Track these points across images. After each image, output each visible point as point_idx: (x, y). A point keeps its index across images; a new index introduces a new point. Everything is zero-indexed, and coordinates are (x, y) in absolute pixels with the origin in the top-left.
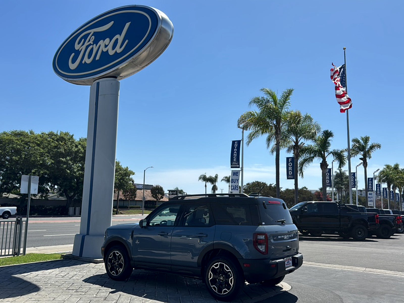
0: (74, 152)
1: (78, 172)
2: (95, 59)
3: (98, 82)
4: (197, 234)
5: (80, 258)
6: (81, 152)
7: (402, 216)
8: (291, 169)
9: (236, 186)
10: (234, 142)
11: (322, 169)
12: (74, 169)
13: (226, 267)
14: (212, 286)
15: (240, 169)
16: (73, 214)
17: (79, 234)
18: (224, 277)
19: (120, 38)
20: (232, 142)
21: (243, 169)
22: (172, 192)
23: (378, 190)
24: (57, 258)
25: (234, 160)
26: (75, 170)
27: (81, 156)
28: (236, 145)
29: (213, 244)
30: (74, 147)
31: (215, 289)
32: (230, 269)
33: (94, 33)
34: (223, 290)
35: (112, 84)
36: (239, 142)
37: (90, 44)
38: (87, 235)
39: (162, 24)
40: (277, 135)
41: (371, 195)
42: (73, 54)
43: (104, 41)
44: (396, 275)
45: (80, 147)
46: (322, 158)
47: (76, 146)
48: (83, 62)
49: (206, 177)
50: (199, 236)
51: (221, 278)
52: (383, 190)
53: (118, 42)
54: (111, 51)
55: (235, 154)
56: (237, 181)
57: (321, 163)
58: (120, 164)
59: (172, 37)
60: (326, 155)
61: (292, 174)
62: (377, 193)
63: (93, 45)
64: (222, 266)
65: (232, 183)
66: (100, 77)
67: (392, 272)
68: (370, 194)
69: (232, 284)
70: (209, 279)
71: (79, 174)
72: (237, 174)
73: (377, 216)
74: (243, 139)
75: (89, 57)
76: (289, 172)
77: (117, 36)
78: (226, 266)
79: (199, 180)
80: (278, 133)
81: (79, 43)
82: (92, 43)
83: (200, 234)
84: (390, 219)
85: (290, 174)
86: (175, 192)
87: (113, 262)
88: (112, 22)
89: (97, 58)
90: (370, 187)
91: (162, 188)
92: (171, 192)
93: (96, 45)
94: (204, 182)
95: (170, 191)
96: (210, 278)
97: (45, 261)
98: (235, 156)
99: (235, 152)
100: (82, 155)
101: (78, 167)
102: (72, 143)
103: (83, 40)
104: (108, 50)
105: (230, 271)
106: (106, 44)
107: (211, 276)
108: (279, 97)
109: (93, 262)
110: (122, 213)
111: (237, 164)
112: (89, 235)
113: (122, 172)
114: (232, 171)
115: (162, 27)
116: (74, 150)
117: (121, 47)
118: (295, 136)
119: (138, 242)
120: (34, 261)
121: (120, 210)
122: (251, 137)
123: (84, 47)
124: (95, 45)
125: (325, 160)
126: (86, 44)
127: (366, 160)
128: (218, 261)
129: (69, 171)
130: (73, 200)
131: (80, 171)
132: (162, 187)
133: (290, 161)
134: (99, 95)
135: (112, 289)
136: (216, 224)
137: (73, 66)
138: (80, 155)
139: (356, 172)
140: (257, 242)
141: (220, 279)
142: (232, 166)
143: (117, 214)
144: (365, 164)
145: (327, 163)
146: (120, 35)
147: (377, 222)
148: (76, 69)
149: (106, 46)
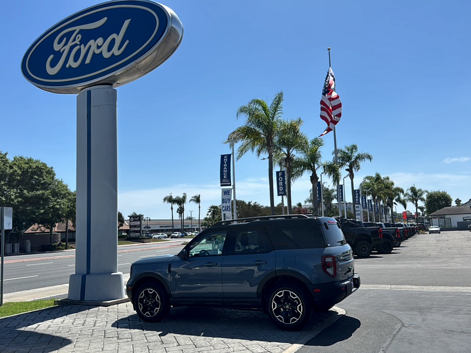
0: (8, 174)
1: (16, 199)
2: (85, 63)
3: (89, 90)
4: (254, 262)
5: (82, 301)
6: (18, 174)
7: (399, 229)
8: (281, 184)
9: (227, 206)
10: (223, 157)
11: (312, 183)
12: (11, 195)
13: (292, 295)
14: (277, 317)
15: (231, 187)
16: (11, 252)
17: (75, 273)
18: (290, 305)
19: (118, 38)
20: (220, 156)
21: (235, 187)
22: (134, 217)
23: (364, 202)
24: (49, 305)
25: (224, 177)
26: (13, 197)
27: (18, 180)
28: (226, 160)
29: (275, 271)
30: (8, 168)
31: (281, 319)
32: (298, 296)
33: (81, 30)
34: (291, 319)
35: (108, 92)
36: (229, 156)
37: (76, 45)
38: (87, 274)
39: (172, 22)
40: (269, 147)
41: (359, 208)
42: (52, 56)
43: (95, 41)
44: (423, 289)
45: (16, 169)
46: (312, 171)
47: (11, 167)
48: (67, 66)
49: (172, 198)
50: (257, 264)
51: (287, 307)
52: (368, 202)
53: (115, 43)
54: (106, 52)
55: (225, 170)
56: (229, 200)
57: (311, 177)
58: (68, 188)
59: (182, 38)
60: (316, 168)
61: (283, 189)
62: (363, 206)
63: (80, 45)
64: (287, 294)
65: (223, 204)
66: (91, 84)
67: (418, 287)
68: (357, 207)
69: (302, 311)
70: (272, 309)
71: (18, 201)
72: (228, 193)
73: (380, 230)
74: (233, 152)
75: (76, 60)
76: (280, 187)
77: (114, 36)
78: (291, 293)
79: (164, 202)
80: (271, 144)
81: (59, 43)
82: (78, 43)
83: (258, 261)
84: (390, 233)
85: (280, 190)
86: (138, 218)
87: (144, 302)
88: (106, 19)
89: (88, 61)
90: (356, 199)
91: (121, 214)
92: (132, 218)
93: (85, 46)
94: (170, 204)
95: (130, 217)
96: (274, 308)
97: (38, 310)
98: (225, 172)
99: (225, 168)
100: (19, 178)
101: (16, 193)
102: (5, 164)
103: (65, 39)
104: (102, 52)
105: (297, 298)
106: (99, 45)
107: (274, 306)
108: (269, 104)
109: (101, 305)
110: (73, 247)
111: (228, 181)
112: (89, 274)
113: (72, 197)
114: (222, 189)
115: (172, 27)
116: (8, 172)
117: (119, 49)
118: (286, 147)
119: (178, 276)
120: (25, 310)
121: (69, 244)
122: (242, 151)
123: (67, 48)
124: (82, 46)
125: (315, 172)
126: (70, 44)
127: (352, 171)
128: (282, 288)
129: (4, 199)
130: (9, 234)
131: (19, 198)
132: (121, 212)
133: (281, 175)
134: (91, 106)
135: (157, 332)
136: (274, 250)
137: (52, 71)
138: (16, 177)
139: (344, 184)
140: (325, 266)
141: (285, 308)
142: (222, 184)
143: (66, 249)
144: (352, 176)
145: (317, 176)
146: (118, 35)
147: (381, 236)
148: (56, 74)
149: (99, 47)
